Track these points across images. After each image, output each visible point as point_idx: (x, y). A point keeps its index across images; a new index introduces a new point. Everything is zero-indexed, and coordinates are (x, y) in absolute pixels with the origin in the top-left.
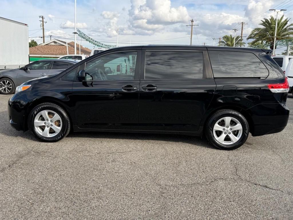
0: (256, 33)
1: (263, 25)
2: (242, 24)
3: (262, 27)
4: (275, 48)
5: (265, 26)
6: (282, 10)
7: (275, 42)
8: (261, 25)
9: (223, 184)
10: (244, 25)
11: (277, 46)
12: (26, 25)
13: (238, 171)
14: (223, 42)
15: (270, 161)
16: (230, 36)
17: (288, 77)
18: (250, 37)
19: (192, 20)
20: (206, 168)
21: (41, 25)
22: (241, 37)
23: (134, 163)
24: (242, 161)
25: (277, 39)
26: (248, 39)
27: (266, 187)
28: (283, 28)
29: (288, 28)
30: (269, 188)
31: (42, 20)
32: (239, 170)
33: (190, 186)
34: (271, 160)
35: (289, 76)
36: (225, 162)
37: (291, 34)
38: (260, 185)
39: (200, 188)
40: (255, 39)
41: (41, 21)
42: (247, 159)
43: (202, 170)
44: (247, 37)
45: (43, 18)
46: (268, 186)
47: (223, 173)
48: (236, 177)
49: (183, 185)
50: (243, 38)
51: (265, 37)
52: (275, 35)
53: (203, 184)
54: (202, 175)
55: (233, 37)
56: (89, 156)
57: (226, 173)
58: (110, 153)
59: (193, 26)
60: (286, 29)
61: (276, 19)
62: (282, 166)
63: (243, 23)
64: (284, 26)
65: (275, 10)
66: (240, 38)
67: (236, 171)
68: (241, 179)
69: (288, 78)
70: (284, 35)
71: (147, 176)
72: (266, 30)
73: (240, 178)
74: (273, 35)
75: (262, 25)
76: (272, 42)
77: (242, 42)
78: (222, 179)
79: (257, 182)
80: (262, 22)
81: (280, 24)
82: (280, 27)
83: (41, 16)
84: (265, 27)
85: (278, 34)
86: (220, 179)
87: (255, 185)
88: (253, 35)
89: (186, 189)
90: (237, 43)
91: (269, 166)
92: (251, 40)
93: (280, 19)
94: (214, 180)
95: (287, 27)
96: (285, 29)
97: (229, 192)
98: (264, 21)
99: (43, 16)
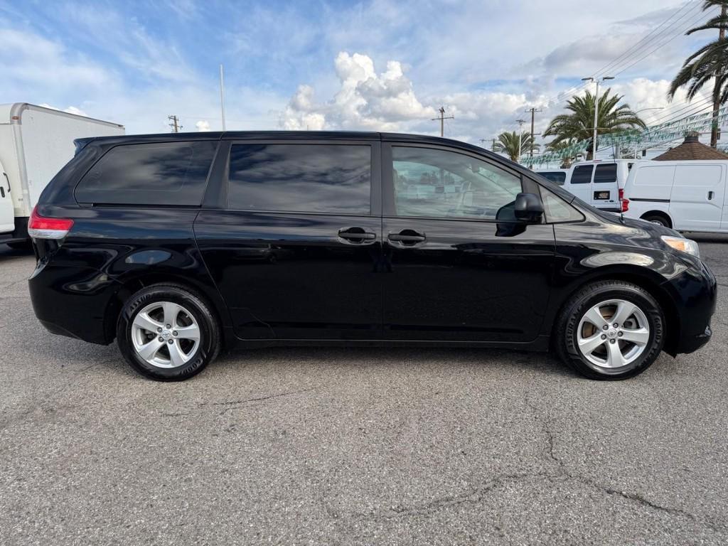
0: (558, 124)
1: (572, 109)
2: (533, 113)
3: (571, 113)
4: (596, 150)
5: (575, 110)
6: (606, 78)
7: (595, 137)
8: (567, 109)
9: (518, 499)
10: (535, 113)
11: (599, 147)
12: (119, 126)
13: (554, 445)
14: (500, 145)
15: (631, 404)
16: (512, 134)
17: (630, 199)
18: (548, 133)
19: (442, 108)
20: (470, 440)
22: (532, 135)
23: (284, 433)
24: (562, 407)
25: (599, 132)
26: (545, 135)
27: (643, 502)
28: (608, 112)
29: (618, 112)
30: (650, 504)
31: (174, 123)
32: (558, 441)
33: (424, 511)
34: (634, 399)
35: (631, 197)
36: (519, 415)
37: (624, 123)
38: (621, 493)
39: (454, 520)
40: (557, 136)
41: (172, 125)
42: (573, 401)
43: (461, 446)
44: (543, 133)
45: (175, 119)
46: (644, 498)
47: (516, 453)
48: (552, 468)
49: (403, 510)
50: (534, 136)
51: (576, 130)
52: (596, 125)
53: (461, 500)
54: (459, 464)
55: (517, 134)
56: (172, 415)
57: (524, 455)
58: (231, 403)
59: (444, 120)
60: (614, 114)
61: (595, 98)
62: (665, 417)
63: (533, 109)
64: (610, 108)
65: (593, 79)
66: (530, 137)
67: (550, 445)
68: (566, 473)
69: (630, 201)
70: (610, 126)
71: (306, 478)
72: (577, 119)
73: (562, 470)
74: (591, 125)
75: (569, 108)
76: (590, 139)
77: (534, 143)
78: (515, 476)
79: (613, 482)
80: (569, 104)
81: (603, 105)
82: (603, 112)
83: (172, 116)
84: (575, 113)
85: (601, 124)
86: (509, 477)
87: (608, 496)
88: (553, 129)
89: (411, 527)
90: (525, 145)
91: (632, 421)
92: (551, 138)
93: (602, 95)
94: (492, 484)
95: (616, 110)
96: (612, 114)
97: (537, 530)
98: (573, 101)
99: (175, 117)
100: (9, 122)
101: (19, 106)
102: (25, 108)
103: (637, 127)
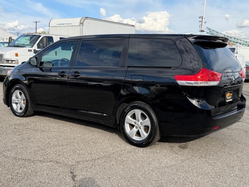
12: (133, 26)
21: (200, 25)
41: (200, 21)
83: (201, 16)
100: (79, 25)
101: (84, 18)
102: (86, 19)
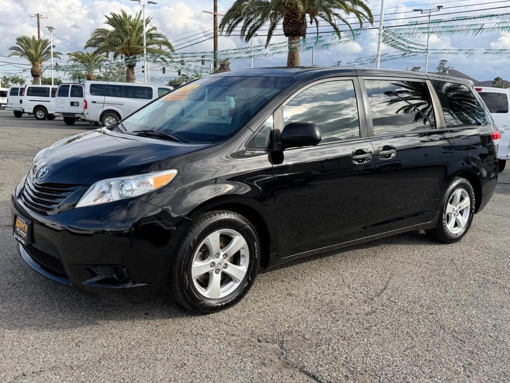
0: (99, 37)
2: (38, 18)
3: (111, 28)
5: (114, 27)
6: (150, 2)
8: (107, 24)
10: (40, 19)
18: (89, 45)
29: (150, 32)
37: (157, 43)
40: (96, 48)
52: (145, 44)
63: (38, 15)
72: (117, 34)
80: (107, 19)
81: (138, 25)
88: (95, 41)
98: (111, 17)
103: (164, 47)
